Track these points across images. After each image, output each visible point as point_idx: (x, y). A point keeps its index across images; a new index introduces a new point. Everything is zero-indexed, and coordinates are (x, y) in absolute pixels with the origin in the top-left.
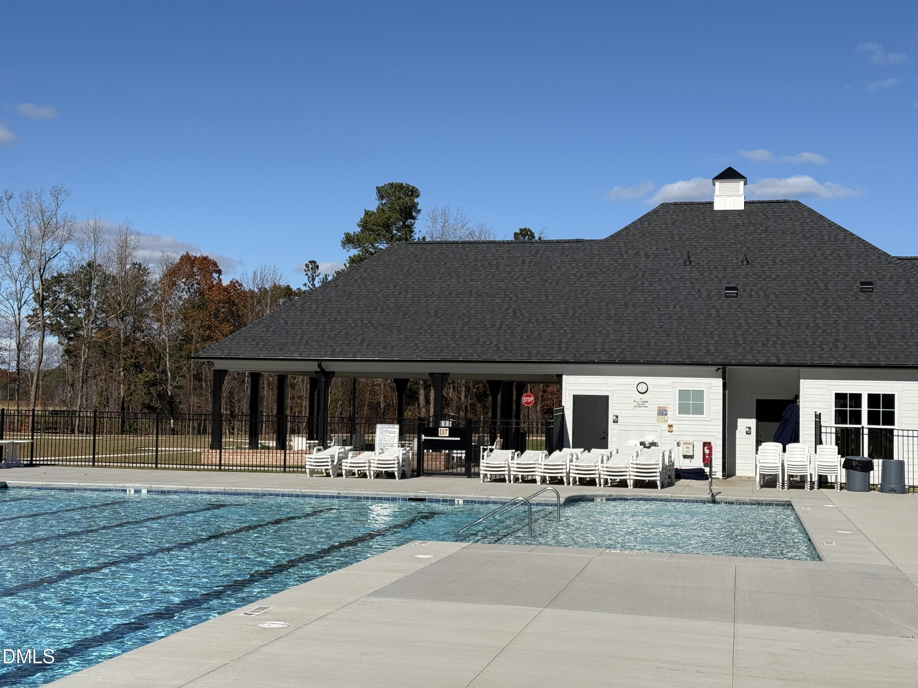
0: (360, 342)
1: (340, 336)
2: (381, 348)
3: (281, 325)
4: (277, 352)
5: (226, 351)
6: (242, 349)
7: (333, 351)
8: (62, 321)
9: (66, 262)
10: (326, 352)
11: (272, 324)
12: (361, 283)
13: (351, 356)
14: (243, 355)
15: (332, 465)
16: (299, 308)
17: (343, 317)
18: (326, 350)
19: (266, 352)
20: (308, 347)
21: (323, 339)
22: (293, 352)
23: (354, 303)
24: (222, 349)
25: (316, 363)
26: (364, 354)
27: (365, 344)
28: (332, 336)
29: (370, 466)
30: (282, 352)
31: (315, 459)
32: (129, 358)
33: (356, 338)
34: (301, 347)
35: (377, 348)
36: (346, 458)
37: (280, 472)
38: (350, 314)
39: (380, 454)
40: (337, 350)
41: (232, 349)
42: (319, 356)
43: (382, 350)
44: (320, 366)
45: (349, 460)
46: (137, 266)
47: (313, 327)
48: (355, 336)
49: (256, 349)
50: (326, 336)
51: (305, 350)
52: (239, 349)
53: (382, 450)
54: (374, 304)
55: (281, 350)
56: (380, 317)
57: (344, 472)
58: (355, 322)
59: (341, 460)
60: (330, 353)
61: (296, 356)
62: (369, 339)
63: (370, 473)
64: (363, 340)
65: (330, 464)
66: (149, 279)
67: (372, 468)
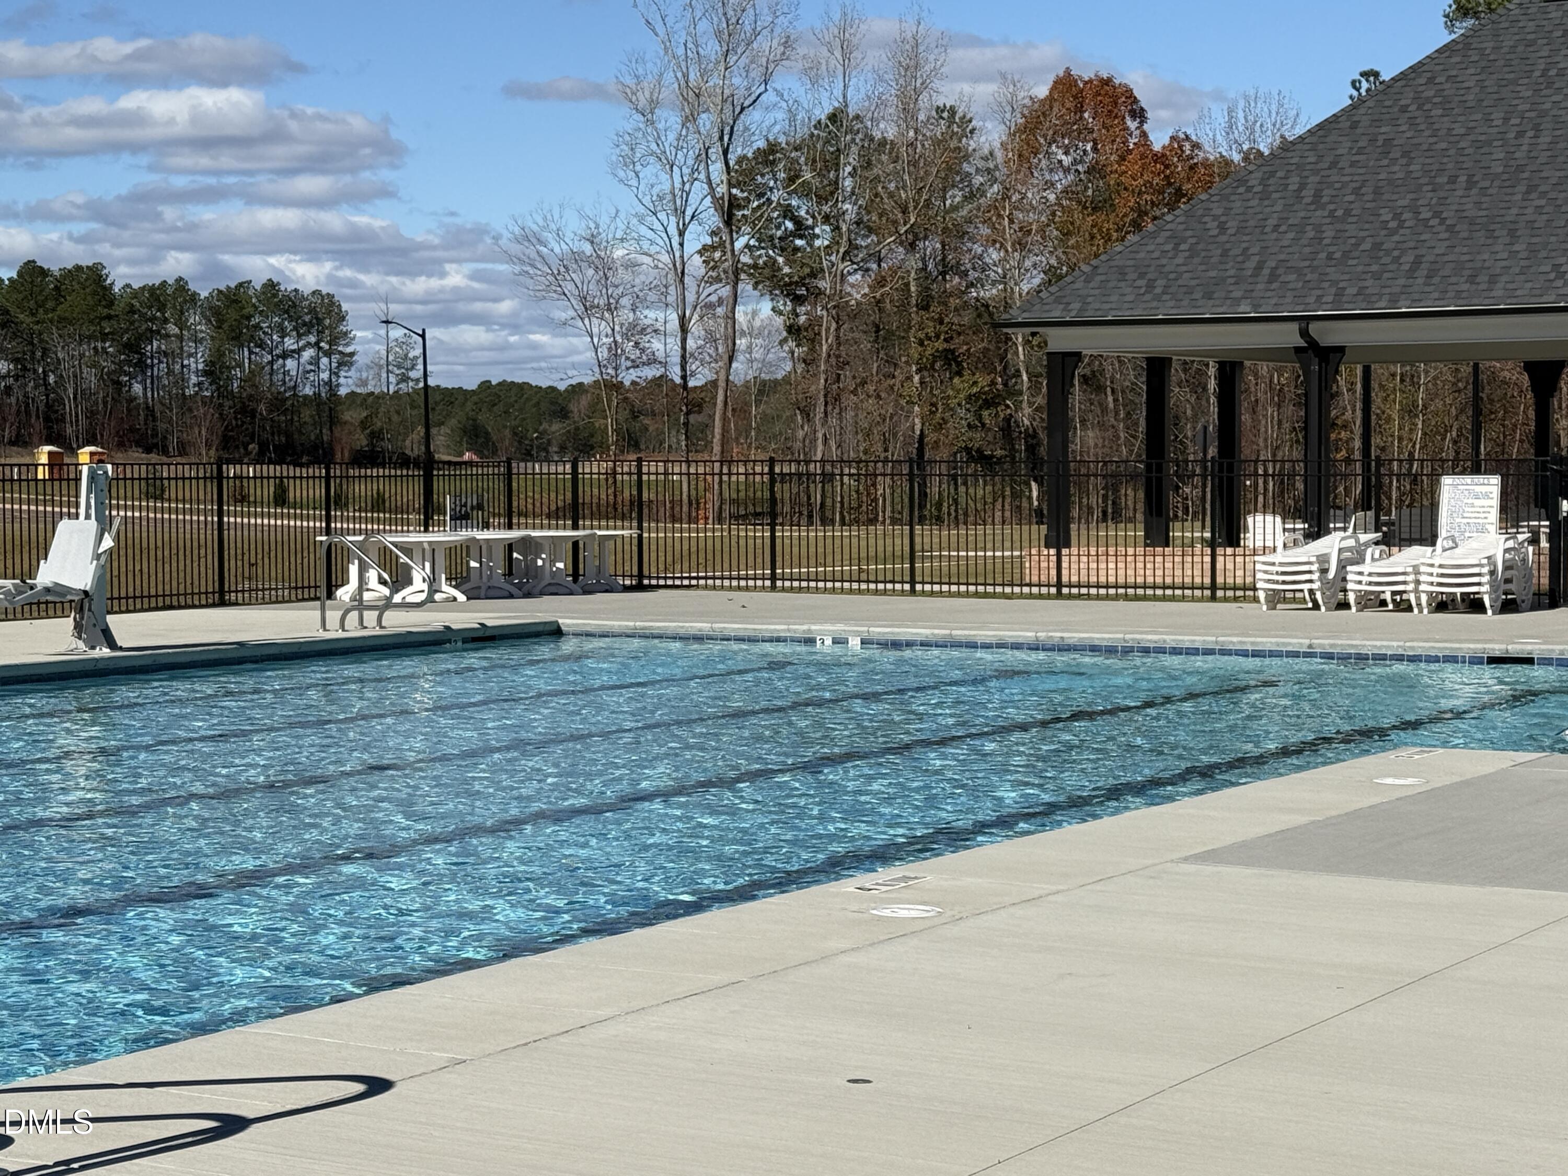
0: (1407, 267)
1: (1356, 254)
2: (1463, 279)
3: (1212, 233)
4: (1200, 303)
5: (1076, 306)
6: (1114, 298)
7: (1340, 293)
8: (781, 260)
9: (781, 115)
10: (1319, 297)
11: (1189, 233)
12: (1417, 114)
13: (1383, 304)
14: (1114, 313)
15: (1320, 579)
16: (1255, 190)
17: (1368, 205)
18: (1319, 292)
19: (1172, 303)
20: (1274, 286)
21: (1315, 263)
22: (1237, 301)
23: (1396, 168)
24: (1065, 300)
25: (1295, 326)
26: (1416, 296)
27: (1422, 272)
28: (1338, 255)
29: (1418, 582)
30: (1211, 302)
31: (1281, 564)
32: (930, 339)
33: (1399, 257)
34: (1260, 286)
35: (1453, 280)
36: (1360, 560)
37: (1202, 599)
38: (1385, 197)
39: (1444, 550)
40: (1348, 291)
41: (1090, 299)
42: (1301, 307)
43: (1465, 287)
44: (1304, 333)
45: (1366, 568)
46: (945, 115)
47: (1291, 235)
48: (1396, 253)
49: (1148, 297)
50: (1323, 255)
51: (1269, 294)
52: (1104, 299)
53: (1454, 541)
54: (1450, 166)
55: (1208, 296)
56: (1464, 200)
57: (1352, 597)
58: (1396, 216)
59: (1344, 567)
60: (1330, 299)
61: (1245, 310)
62: (1432, 258)
63: (1418, 599)
64: (1417, 263)
65: (1315, 576)
66: (973, 145)
67: (1422, 587)
